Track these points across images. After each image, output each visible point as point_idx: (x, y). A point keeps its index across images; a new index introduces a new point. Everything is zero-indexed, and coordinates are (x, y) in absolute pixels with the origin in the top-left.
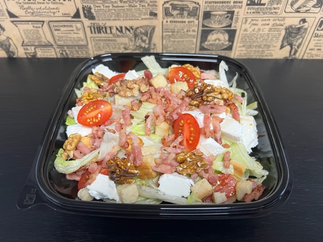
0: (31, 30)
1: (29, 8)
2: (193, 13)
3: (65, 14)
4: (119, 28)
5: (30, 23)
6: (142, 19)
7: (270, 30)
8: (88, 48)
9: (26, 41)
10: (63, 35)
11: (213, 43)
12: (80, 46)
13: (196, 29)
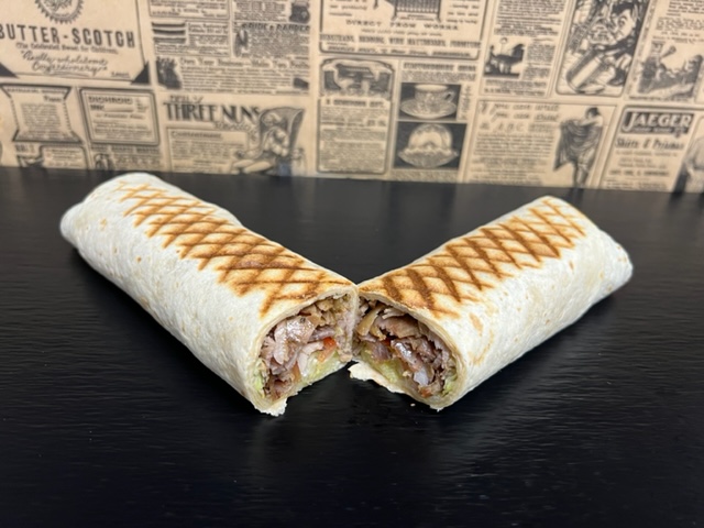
0: (40, 106)
1: (43, 57)
2: (381, 86)
3: (118, 74)
4: (229, 110)
5: (40, 89)
6: (278, 93)
7: (532, 127)
8: (157, 152)
9: (24, 129)
10: (108, 119)
11: (421, 151)
12: (143, 147)
13: (386, 119)
